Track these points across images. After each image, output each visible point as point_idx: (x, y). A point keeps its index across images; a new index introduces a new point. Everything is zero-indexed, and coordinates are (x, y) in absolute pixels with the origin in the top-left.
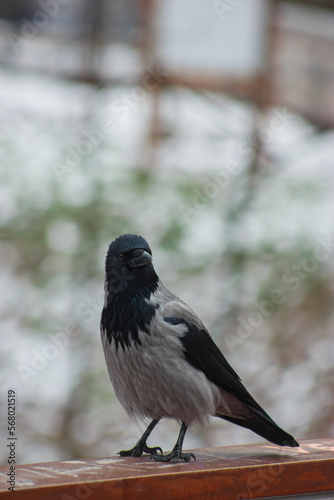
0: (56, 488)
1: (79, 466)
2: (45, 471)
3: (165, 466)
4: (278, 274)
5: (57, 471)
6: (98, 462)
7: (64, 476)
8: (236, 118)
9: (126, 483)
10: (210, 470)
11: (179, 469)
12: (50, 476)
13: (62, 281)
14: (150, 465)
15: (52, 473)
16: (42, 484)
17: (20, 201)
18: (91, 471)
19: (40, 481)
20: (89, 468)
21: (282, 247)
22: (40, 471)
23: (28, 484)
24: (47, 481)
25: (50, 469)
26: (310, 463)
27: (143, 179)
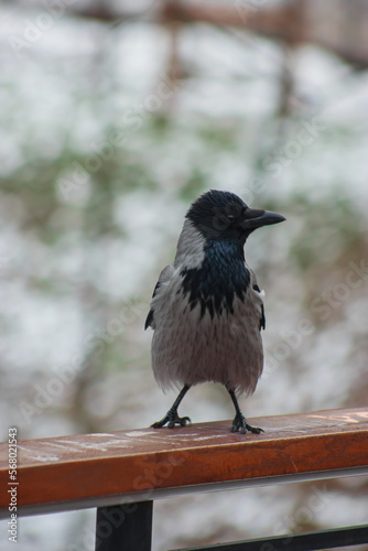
0: (83, 462)
1: (108, 439)
2: (70, 445)
3: (201, 439)
4: (312, 227)
5: (83, 445)
6: (128, 434)
7: (91, 450)
8: (264, 56)
9: (160, 457)
10: (251, 442)
11: (217, 441)
12: (75, 451)
13: (73, 237)
14: (184, 437)
15: (78, 448)
16: (67, 458)
17: (25, 149)
18: (120, 444)
19: (65, 455)
20: (118, 441)
21: (315, 197)
22: (65, 445)
23: (52, 459)
24: (73, 455)
25: (76, 443)
26: (360, 433)
27: (160, 123)
